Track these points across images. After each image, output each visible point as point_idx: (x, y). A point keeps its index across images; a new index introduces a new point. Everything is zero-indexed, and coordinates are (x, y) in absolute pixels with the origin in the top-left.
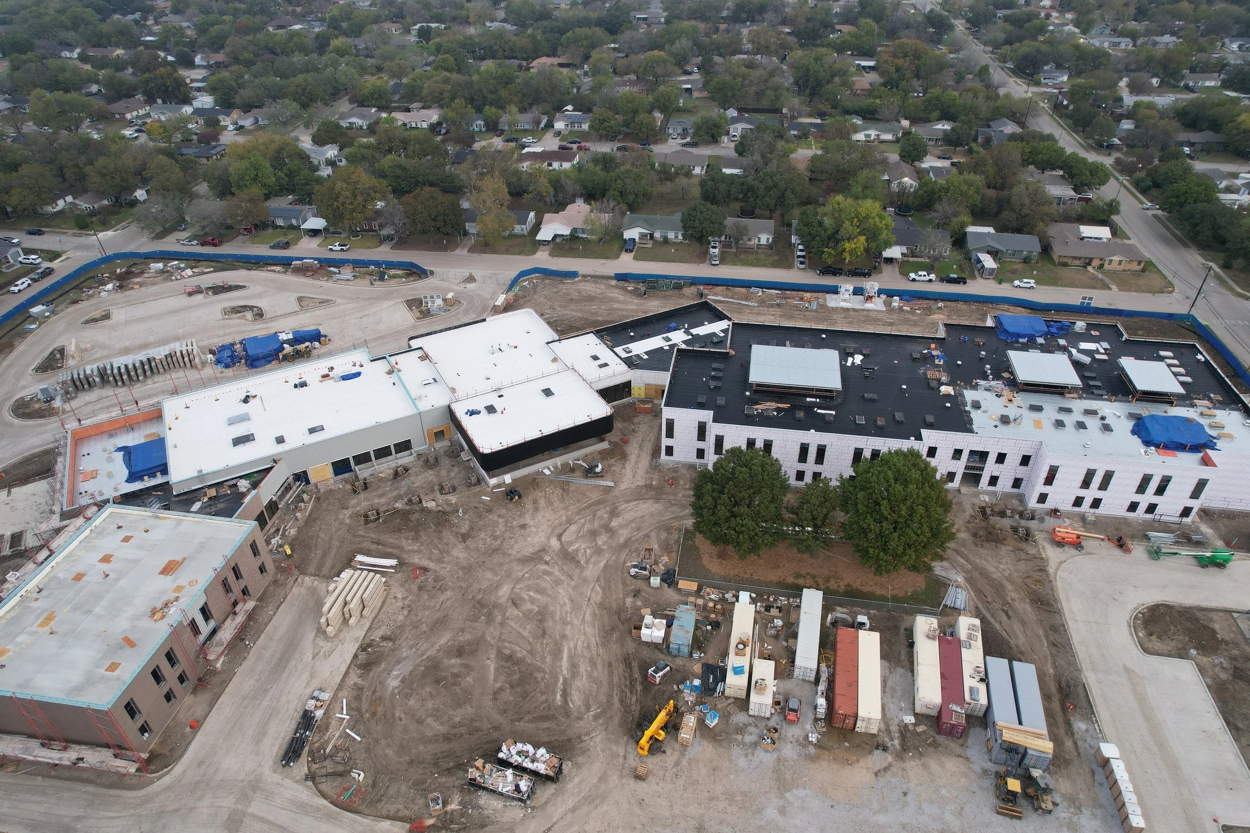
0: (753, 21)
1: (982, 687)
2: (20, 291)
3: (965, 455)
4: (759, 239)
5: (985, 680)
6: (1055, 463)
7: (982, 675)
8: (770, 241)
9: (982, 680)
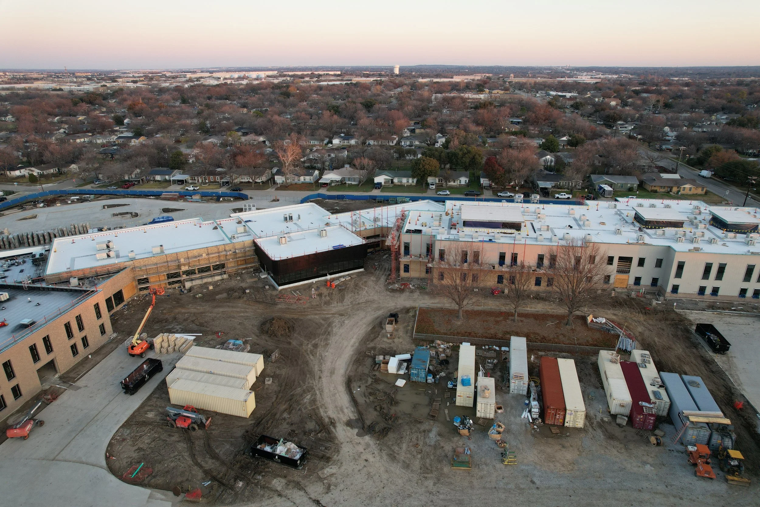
1: (662, 391)
3: (616, 261)
4: (460, 181)
5: (663, 385)
6: (682, 260)
7: (660, 383)
8: (467, 181)
9: (661, 386)
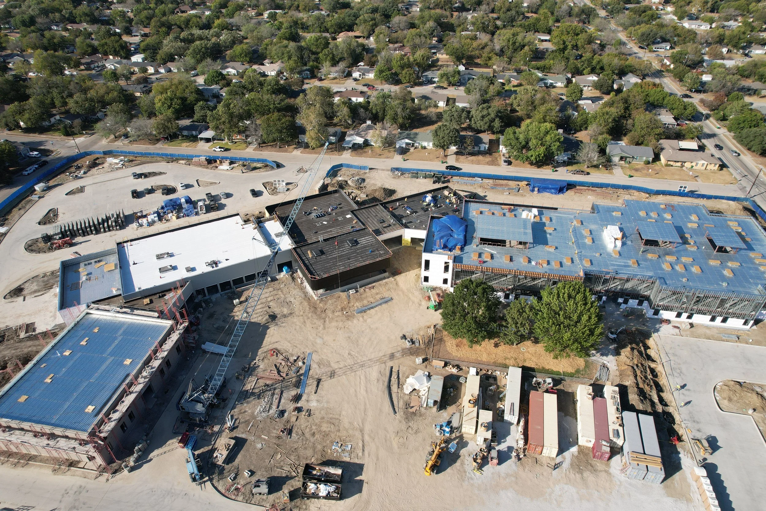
0: (474, 10)
1: (620, 430)
2: (28, 174)
4: (480, 147)
5: (622, 425)
7: (620, 422)
8: (487, 149)
